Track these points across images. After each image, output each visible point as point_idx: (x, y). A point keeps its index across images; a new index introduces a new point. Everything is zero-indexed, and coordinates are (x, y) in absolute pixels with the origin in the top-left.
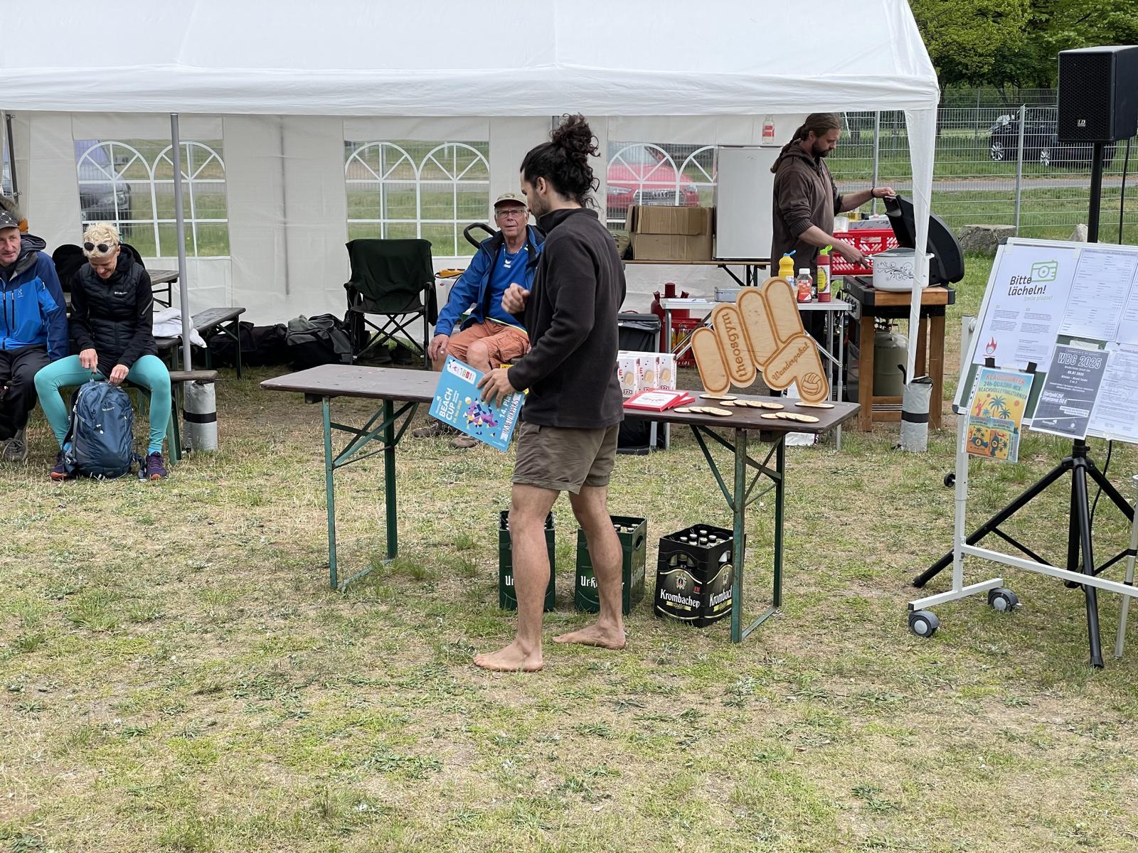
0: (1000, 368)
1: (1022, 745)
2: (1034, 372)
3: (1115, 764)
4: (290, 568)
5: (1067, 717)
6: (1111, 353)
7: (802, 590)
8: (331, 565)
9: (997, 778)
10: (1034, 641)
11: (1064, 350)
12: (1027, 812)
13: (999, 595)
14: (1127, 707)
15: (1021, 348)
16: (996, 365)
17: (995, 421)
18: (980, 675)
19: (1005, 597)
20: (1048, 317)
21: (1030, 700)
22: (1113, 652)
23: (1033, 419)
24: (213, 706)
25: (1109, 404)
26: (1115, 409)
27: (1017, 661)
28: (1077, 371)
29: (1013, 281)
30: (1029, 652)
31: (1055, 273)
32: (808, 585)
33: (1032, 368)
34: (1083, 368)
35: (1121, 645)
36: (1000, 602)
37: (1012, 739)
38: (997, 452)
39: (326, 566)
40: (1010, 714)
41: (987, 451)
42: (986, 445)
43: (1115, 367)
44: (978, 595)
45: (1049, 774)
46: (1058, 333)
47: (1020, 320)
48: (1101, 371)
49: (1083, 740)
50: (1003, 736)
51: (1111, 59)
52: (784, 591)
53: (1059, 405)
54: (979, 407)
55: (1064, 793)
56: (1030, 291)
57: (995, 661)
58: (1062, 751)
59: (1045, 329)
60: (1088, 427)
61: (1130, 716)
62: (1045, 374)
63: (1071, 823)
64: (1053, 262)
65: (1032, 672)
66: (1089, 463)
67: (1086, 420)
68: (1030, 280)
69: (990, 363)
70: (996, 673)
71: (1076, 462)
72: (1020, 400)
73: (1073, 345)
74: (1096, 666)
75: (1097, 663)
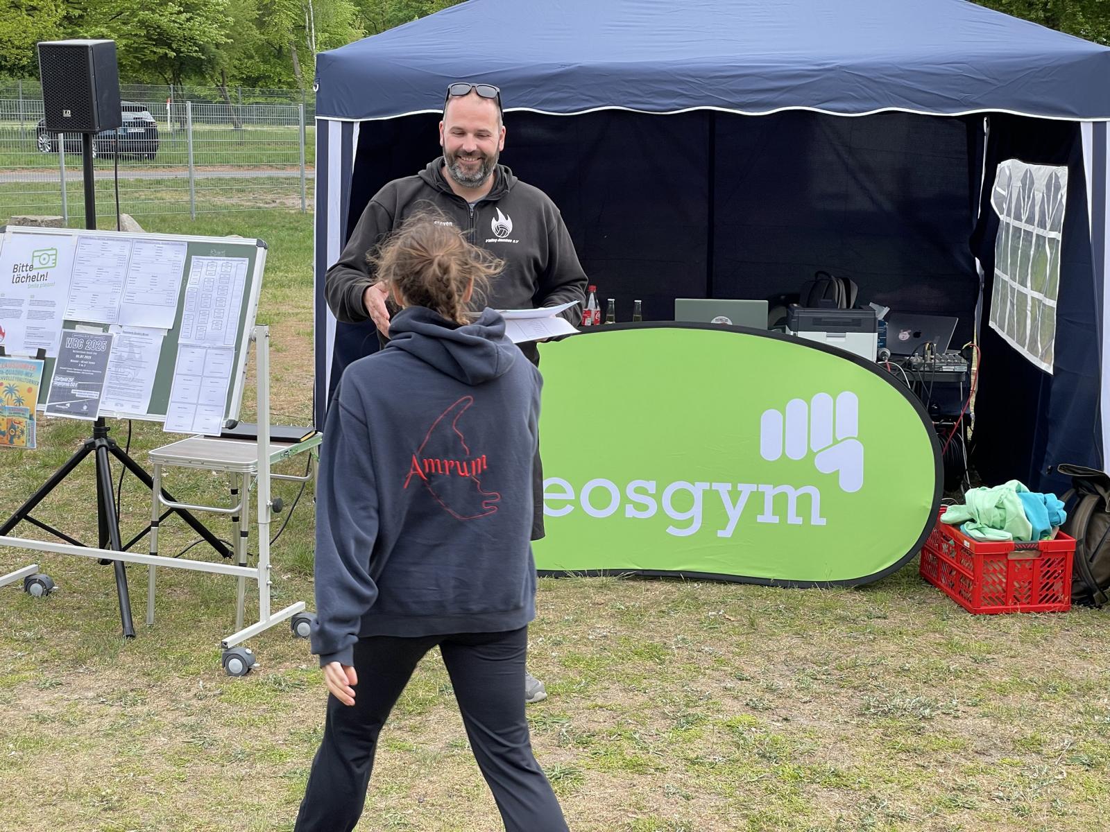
0: (9, 356)
1: (54, 725)
2: (44, 358)
3: (142, 728)
5: (98, 691)
6: (115, 335)
9: (26, 763)
10: (69, 621)
11: (70, 335)
12: (54, 790)
13: (34, 581)
14: (156, 671)
16: (6, 353)
17: (9, 409)
18: (14, 663)
19: (41, 582)
20: (53, 304)
21: (63, 680)
22: (145, 621)
23: (47, 404)
25: (117, 384)
26: (123, 389)
27: (52, 644)
28: (84, 355)
29: (15, 269)
30: (65, 633)
31: (55, 260)
33: (41, 354)
34: (90, 351)
35: (151, 614)
36: (36, 588)
37: (43, 721)
38: (15, 440)
40: (43, 698)
41: (5, 440)
42: (4, 434)
43: (119, 349)
44: (15, 583)
45: (78, 748)
46: (63, 319)
47: (25, 308)
48: (107, 353)
49: (113, 710)
50: (35, 720)
51: (87, 51)
53: (70, 389)
55: (91, 764)
56: (33, 278)
57: (30, 647)
58: (92, 724)
59: (51, 315)
60: (99, 408)
61: (158, 679)
62: (55, 359)
63: (97, 792)
64: (52, 249)
65: (67, 652)
66: (110, 443)
67: (97, 401)
69: (2, 352)
70: (31, 659)
71: (98, 443)
72: (33, 386)
73: (79, 329)
74: (127, 636)
75: (129, 634)
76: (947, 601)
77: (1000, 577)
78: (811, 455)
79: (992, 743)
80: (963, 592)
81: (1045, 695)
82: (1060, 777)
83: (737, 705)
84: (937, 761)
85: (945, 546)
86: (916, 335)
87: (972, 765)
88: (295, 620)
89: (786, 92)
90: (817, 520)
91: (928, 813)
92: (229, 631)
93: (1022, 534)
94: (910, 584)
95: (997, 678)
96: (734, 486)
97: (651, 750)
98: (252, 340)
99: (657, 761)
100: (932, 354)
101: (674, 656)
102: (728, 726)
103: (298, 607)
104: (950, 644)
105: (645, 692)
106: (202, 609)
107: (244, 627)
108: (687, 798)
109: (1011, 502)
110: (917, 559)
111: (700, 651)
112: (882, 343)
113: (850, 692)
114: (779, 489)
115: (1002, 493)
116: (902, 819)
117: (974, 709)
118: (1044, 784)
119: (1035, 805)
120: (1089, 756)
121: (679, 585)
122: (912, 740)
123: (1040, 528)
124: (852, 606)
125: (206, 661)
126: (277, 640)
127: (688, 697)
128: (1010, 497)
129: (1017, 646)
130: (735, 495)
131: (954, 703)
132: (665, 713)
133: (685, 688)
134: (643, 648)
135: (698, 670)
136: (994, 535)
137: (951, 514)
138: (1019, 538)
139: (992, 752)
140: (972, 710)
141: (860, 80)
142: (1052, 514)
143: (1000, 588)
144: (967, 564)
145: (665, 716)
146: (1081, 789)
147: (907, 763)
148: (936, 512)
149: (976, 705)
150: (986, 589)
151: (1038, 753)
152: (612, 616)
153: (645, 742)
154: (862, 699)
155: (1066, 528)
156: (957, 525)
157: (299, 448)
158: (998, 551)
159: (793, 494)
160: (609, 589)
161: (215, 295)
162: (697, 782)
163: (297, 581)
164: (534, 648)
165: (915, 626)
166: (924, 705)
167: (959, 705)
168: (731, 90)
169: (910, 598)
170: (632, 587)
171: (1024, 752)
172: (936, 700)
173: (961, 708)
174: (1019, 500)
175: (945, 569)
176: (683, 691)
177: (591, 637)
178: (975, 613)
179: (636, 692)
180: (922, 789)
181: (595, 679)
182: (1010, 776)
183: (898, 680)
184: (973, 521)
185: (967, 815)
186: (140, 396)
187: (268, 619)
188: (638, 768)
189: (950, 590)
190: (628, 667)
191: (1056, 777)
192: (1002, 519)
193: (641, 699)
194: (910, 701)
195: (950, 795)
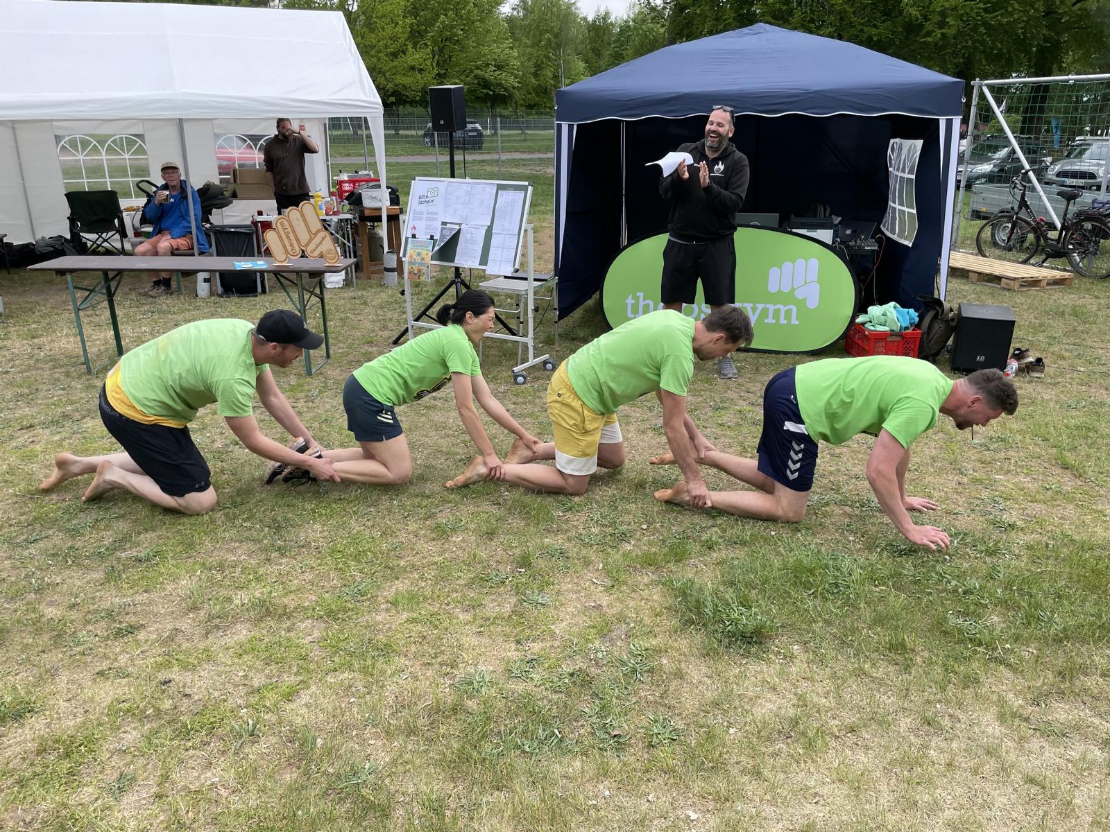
0: (418, 238)
2: (433, 239)
4: (61, 366)
6: (463, 228)
7: (340, 351)
8: (87, 362)
11: (444, 228)
15: (427, 229)
16: (416, 237)
17: (418, 263)
20: (437, 214)
24: (31, 434)
25: (465, 251)
26: (468, 254)
29: (420, 198)
31: (438, 193)
32: (343, 348)
33: (432, 237)
38: (421, 277)
39: (83, 364)
41: (417, 277)
42: (415, 274)
43: (466, 235)
46: (441, 221)
47: (425, 216)
48: (459, 237)
51: (450, 91)
52: (331, 352)
54: (411, 257)
56: (428, 202)
59: (436, 219)
64: (437, 188)
66: (462, 280)
68: (427, 197)
69: (414, 236)
71: (456, 280)
72: (428, 253)
73: (448, 226)
78: (793, 289)
83: (745, 403)
85: (856, 335)
86: (854, 232)
88: (545, 363)
89: (787, 105)
90: (794, 321)
92: (515, 366)
93: (895, 328)
96: (754, 305)
98: (526, 231)
100: (860, 241)
103: (546, 356)
106: (503, 358)
109: (891, 312)
110: (843, 341)
112: (836, 235)
114: (775, 307)
115: (886, 308)
123: (904, 325)
125: (506, 378)
127: (722, 399)
128: (890, 310)
130: (754, 309)
135: (728, 388)
136: (880, 329)
137: (861, 319)
138: (893, 330)
141: (826, 98)
142: (911, 319)
144: (867, 343)
145: (710, 406)
148: (854, 318)
155: (918, 326)
156: (863, 324)
157: (549, 284)
158: (882, 335)
159: (783, 309)
161: (509, 209)
163: (546, 347)
174: (894, 312)
175: (855, 344)
176: (720, 397)
184: (871, 322)
186: (475, 257)
187: (532, 361)
192: (885, 321)
193: (700, 399)
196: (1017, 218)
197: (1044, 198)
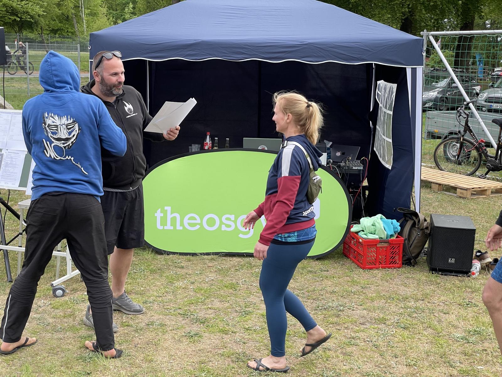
6: (4, 153)
25: (6, 174)
26: (8, 176)
43: (6, 159)
74: (9, 281)
75: (10, 280)
76: (353, 264)
77: (374, 254)
79: (366, 320)
80: (359, 260)
81: (389, 301)
82: (392, 333)
84: (344, 327)
85: (352, 242)
86: (343, 154)
87: (358, 329)
89: (288, 53)
91: (340, 347)
92: (53, 279)
93: (383, 236)
94: (338, 258)
95: (371, 294)
97: (230, 325)
99: (232, 329)
100: (349, 162)
101: (241, 287)
102: (262, 315)
104: (353, 281)
105: (229, 302)
107: (59, 278)
108: (244, 343)
109: (378, 223)
110: (342, 247)
111: (251, 285)
112: (329, 157)
113: (312, 301)
115: (375, 219)
116: (329, 350)
117: (361, 306)
118: (386, 336)
119: (381, 343)
120: (404, 325)
121: (244, 259)
122: (335, 319)
123: (390, 234)
124: (314, 267)
125: (43, 292)
126: (73, 283)
127: (246, 304)
128: (378, 221)
129: (380, 282)
131: (353, 304)
132: (236, 310)
133: (245, 300)
134: (228, 285)
135: (250, 293)
136: (371, 237)
137: (355, 228)
138: (381, 238)
139: (366, 323)
140: (360, 307)
141: (318, 49)
142: (395, 228)
143: (373, 258)
144: (361, 249)
145: (236, 311)
146: (400, 337)
147: (333, 328)
148: (349, 228)
149: (361, 305)
150: (368, 259)
151: (385, 324)
152: (216, 271)
153: (228, 322)
154: (316, 303)
155: (400, 234)
156: (357, 233)
158: (372, 243)
160: (215, 261)
162: (249, 337)
164: (183, 285)
165: (339, 274)
166: (341, 306)
167: (355, 305)
168: (265, 52)
169: (338, 263)
170: (224, 259)
171: (379, 323)
172: (346, 303)
173: (355, 306)
174: (381, 222)
175: (352, 250)
176: (244, 302)
177: (206, 280)
178: (363, 268)
179: (225, 302)
180: (338, 338)
181: (208, 297)
182: (373, 332)
183: (331, 296)
184: (363, 231)
185: (354, 348)
186: (15, 180)
187: (71, 274)
188: (225, 332)
189: (354, 260)
190: (222, 292)
191: (391, 333)
192: (375, 230)
193: (227, 305)
194: (335, 304)
195: (349, 340)
196: (464, 140)
197: (482, 124)
